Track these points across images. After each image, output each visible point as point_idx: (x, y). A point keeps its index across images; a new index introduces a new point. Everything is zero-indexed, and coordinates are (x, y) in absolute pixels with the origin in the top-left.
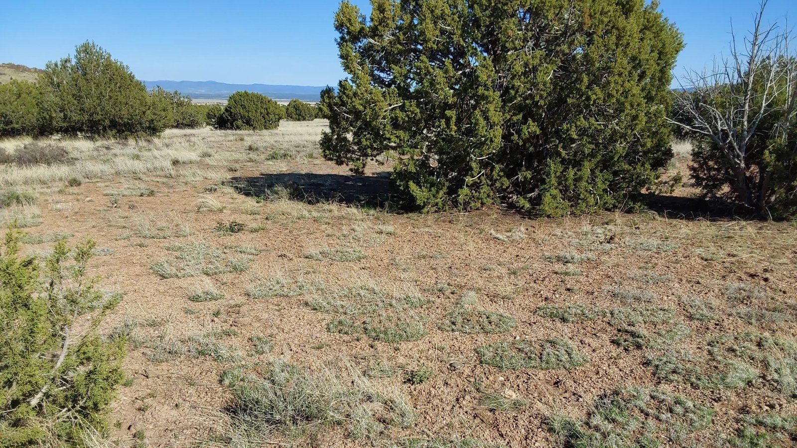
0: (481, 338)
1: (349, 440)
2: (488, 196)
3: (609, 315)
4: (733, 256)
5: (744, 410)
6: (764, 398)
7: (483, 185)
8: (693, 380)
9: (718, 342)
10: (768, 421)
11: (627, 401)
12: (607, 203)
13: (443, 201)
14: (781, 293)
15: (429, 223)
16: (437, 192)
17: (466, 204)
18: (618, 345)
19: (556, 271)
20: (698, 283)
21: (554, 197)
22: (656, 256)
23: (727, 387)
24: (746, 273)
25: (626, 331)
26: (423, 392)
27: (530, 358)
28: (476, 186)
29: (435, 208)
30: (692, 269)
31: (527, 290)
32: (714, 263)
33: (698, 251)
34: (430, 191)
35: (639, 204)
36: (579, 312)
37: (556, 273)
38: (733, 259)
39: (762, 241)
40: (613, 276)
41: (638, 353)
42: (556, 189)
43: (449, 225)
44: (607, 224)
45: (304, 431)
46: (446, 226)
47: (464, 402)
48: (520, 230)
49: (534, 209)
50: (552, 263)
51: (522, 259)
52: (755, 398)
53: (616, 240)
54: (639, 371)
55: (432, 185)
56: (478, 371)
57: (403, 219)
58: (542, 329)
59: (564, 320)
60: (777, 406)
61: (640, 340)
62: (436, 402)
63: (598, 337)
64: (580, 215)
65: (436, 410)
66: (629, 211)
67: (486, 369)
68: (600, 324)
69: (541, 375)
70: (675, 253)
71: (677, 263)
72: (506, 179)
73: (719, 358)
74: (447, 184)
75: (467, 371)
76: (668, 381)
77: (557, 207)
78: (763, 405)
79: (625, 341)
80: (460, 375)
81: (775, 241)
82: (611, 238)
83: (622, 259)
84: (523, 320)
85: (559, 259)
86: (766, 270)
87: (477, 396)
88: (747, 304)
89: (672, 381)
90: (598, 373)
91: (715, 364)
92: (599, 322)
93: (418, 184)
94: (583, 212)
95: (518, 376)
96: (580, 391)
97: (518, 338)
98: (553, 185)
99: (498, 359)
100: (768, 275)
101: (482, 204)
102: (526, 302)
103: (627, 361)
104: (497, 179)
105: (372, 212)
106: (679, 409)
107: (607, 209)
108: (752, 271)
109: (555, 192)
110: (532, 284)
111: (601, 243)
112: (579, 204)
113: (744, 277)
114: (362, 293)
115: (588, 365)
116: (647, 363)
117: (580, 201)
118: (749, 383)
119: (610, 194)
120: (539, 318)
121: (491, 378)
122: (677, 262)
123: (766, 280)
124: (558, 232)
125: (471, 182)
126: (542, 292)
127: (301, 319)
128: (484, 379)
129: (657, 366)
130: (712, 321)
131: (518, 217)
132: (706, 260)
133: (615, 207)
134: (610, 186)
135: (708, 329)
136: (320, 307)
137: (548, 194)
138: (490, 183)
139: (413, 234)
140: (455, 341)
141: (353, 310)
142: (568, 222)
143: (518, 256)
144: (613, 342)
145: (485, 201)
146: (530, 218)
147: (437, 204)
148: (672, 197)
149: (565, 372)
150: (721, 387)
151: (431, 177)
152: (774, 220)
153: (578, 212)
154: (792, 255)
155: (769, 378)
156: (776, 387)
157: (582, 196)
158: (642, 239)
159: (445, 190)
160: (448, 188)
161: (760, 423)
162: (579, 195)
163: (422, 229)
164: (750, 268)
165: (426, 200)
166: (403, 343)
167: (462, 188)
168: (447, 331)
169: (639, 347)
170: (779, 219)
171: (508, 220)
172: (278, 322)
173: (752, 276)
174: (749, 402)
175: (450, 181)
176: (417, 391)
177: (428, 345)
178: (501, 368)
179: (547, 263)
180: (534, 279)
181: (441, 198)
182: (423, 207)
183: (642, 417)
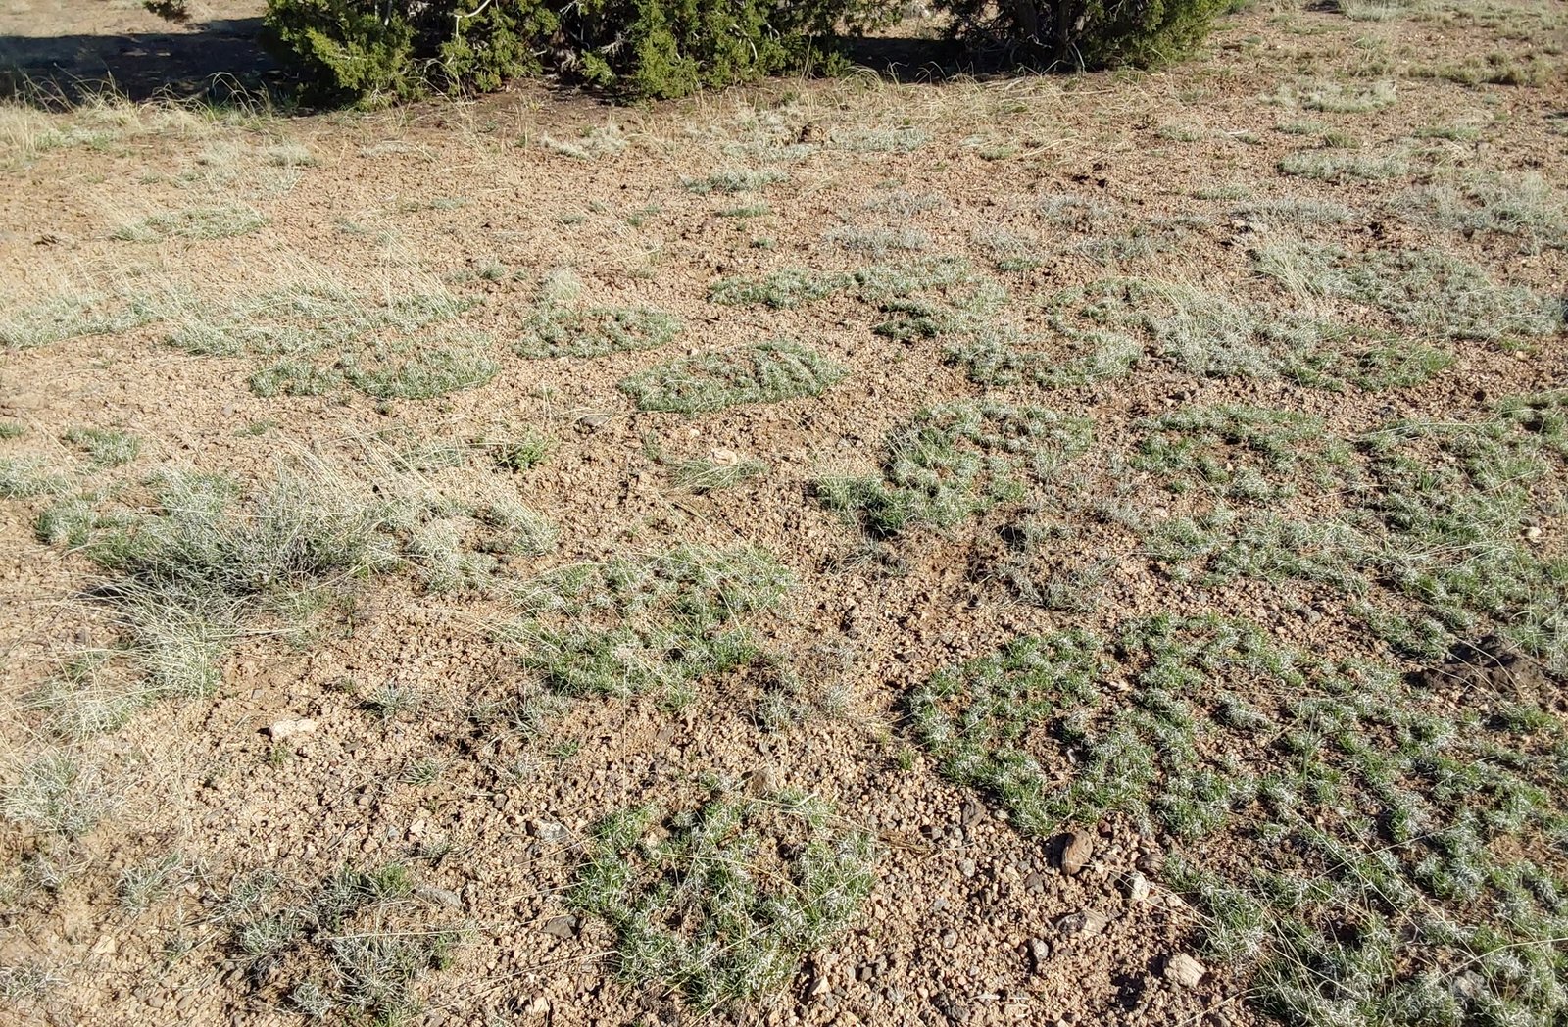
0: (620, 361)
1: (431, 597)
2: (514, 56)
3: (854, 282)
4: (1036, 145)
5: (1137, 410)
6: (1163, 385)
7: (498, 29)
8: (1041, 374)
9: (1059, 305)
10: (1182, 419)
11: (947, 428)
12: (772, 57)
13: (406, 75)
14: (1136, 205)
15: (391, 131)
16: (390, 55)
17: (467, 79)
18: (890, 336)
19: (718, 210)
20: (990, 203)
21: (663, 50)
22: (899, 160)
23: (1101, 377)
24: (1066, 175)
25: (895, 308)
26: (546, 484)
27: (737, 384)
28: (480, 32)
29: (388, 98)
30: (969, 178)
31: (674, 255)
32: (1006, 163)
33: (972, 142)
34: (370, 50)
35: (835, 56)
36: (797, 284)
37: (719, 214)
38: (1037, 152)
39: (1075, 112)
40: (831, 208)
41: (929, 344)
42: (662, 29)
43: (438, 134)
44: (785, 102)
45: (319, 599)
46: (434, 136)
47: (641, 487)
48: (611, 131)
49: (621, 81)
50: (703, 194)
51: (638, 194)
52: (1148, 388)
53: (815, 134)
54: (943, 375)
55: (373, 36)
56: (643, 426)
57: (319, 125)
58: (735, 328)
59: (771, 304)
60: (1187, 395)
61: (928, 321)
62: (581, 497)
63: (848, 328)
64: (723, 90)
65: (589, 510)
66: (819, 73)
67: (658, 420)
68: (844, 305)
69: (769, 411)
70: (931, 150)
71: (941, 170)
72: (548, 12)
73: (1072, 331)
74: (410, 31)
75: (620, 431)
76: (999, 385)
77: (672, 74)
78: (1163, 397)
79: (901, 326)
80: (608, 437)
81: (1099, 109)
82: (805, 132)
83: (836, 173)
84: (691, 316)
85: (716, 186)
86: (1098, 167)
87: (663, 470)
88: (1083, 232)
89: (1005, 384)
90: (871, 392)
91: (1068, 342)
92: (841, 298)
93: (337, 35)
94: (728, 82)
95: (726, 423)
96: (852, 427)
97: (695, 352)
98: (656, 19)
99: (673, 395)
100: (1103, 175)
101: (504, 77)
102: (683, 280)
103: (918, 362)
104: (528, 13)
105: (234, 116)
106: (1036, 426)
107: (775, 73)
108: (1075, 171)
109: (662, 37)
110: (681, 242)
111: (787, 144)
112: (716, 62)
113: (1065, 183)
114: (305, 301)
115: (849, 380)
116: (952, 361)
117: (717, 56)
118: (1133, 364)
119: (775, 35)
120: (721, 308)
121: (675, 434)
122: (940, 168)
123: (1102, 183)
124: (691, 128)
125: (469, 24)
126: (707, 256)
127: (173, 377)
128: (661, 438)
129: (972, 363)
130: (1037, 269)
131: (591, 103)
132: (989, 159)
133: (790, 66)
134: (771, 17)
135: (1033, 284)
136: (212, 345)
137: (648, 43)
138: (513, 23)
139: (361, 160)
140: (566, 375)
141: (299, 341)
142: (704, 105)
143: (624, 187)
144: (878, 332)
145: (508, 69)
146: (619, 104)
147: (393, 86)
148: (887, 40)
149: (813, 401)
150: (1089, 379)
151: (368, 16)
152: (1088, 69)
153: (717, 83)
154: (1134, 133)
155: (1161, 351)
156: (1177, 362)
157: (720, 45)
158: (863, 129)
159: (407, 47)
160: (413, 41)
161: (1171, 426)
162: (714, 42)
163: (378, 147)
164: (1071, 165)
165: (362, 76)
166: (453, 397)
167: (448, 39)
168: (542, 358)
169: (928, 333)
170: (1095, 67)
171: (573, 110)
172: (116, 391)
173: (1079, 179)
174: (1141, 397)
175: (415, 22)
176: (532, 482)
177: (511, 393)
178: (685, 413)
179: (694, 196)
180: (681, 231)
181: (400, 69)
182: (360, 95)
183: (979, 452)
